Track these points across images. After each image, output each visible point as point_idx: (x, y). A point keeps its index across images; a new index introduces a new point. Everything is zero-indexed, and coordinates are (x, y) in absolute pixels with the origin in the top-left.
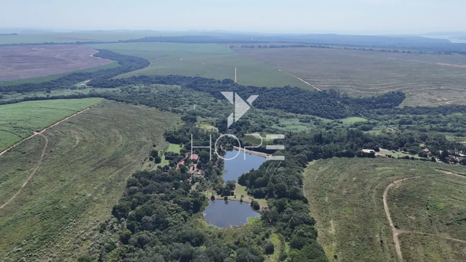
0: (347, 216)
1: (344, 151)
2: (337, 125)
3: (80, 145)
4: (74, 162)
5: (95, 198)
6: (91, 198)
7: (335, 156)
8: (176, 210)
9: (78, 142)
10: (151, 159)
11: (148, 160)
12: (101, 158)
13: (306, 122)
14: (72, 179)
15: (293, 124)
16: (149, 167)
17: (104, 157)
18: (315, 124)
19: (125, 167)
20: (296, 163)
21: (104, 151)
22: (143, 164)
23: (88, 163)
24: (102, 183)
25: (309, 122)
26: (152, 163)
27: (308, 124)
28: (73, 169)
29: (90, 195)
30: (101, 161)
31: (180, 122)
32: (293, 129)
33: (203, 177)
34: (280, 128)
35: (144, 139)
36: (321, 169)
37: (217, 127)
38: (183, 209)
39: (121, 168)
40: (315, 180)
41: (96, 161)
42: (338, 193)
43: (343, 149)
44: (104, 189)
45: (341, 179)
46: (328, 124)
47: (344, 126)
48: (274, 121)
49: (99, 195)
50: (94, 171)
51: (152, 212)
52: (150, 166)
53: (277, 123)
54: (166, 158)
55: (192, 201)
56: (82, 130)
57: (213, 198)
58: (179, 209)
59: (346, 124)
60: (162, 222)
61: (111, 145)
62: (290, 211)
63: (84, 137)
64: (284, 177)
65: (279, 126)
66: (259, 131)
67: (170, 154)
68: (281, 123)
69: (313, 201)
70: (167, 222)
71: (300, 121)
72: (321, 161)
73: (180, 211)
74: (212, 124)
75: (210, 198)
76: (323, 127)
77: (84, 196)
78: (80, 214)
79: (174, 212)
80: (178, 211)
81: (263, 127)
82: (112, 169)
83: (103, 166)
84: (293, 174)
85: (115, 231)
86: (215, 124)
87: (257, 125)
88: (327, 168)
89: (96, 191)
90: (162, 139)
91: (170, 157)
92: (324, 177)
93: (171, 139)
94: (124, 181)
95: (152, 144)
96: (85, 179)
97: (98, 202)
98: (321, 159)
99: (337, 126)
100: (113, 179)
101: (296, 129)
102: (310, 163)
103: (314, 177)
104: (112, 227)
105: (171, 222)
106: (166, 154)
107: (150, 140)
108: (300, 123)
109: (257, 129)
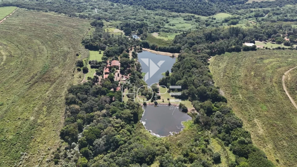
0: (266, 113)
1: (233, 47)
2: (212, 21)
3: (8, 61)
4: (7, 81)
5: (39, 121)
6: (35, 121)
7: (226, 51)
8: (121, 126)
9: (5, 57)
10: (79, 70)
11: (76, 70)
12: (32, 74)
13: (189, 20)
14: (11, 101)
15: (180, 23)
16: (80, 78)
17: (35, 72)
18: (196, 21)
19: (58, 81)
20: (202, 62)
21: (33, 65)
22: (73, 75)
23: (21, 80)
24: (41, 102)
25: (191, 20)
26: (81, 73)
27: (190, 22)
28: (8, 89)
29: (32, 118)
30: (33, 77)
31: (90, 28)
32: (182, 27)
33: (129, 83)
34: (172, 27)
35: (66, 49)
36: (223, 65)
37: (122, 29)
38: (126, 123)
39: (54, 83)
40: (222, 77)
41: (27, 77)
42: (247, 89)
43: (231, 45)
44: (45, 109)
45: (243, 75)
46: (206, 21)
47: (218, 22)
48: (164, 21)
49: (42, 116)
50: (30, 88)
51: (100, 134)
52: (80, 77)
53: (168, 22)
54: (92, 67)
55: (132, 113)
56: (5, 43)
57: (145, 104)
58: (123, 124)
59: (218, 20)
60: (112, 142)
61: (38, 58)
62: (220, 115)
63: (10, 52)
64: (199, 78)
65: (170, 25)
66: (157, 31)
67: (95, 63)
68: (171, 23)
69: (230, 100)
70: (117, 142)
71: (185, 20)
72: (217, 57)
73: (124, 126)
74: (117, 27)
75: (142, 104)
76: (203, 24)
77: (27, 120)
78: (29, 143)
79: (120, 129)
80: (122, 127)
81: (159, 27)
82: (47, 85)
83: (37, 82)
84: (206, 75)
85: (69, 159)
86: (120, 28)
87: (153, 25)
88: (225, 64)
89: (38, 113)
90: (82, 48)
91: (95, 65)
92: (228, 74)
93: (90, 47)
94: (61, 96)
95: (74, 54)
96: (24, 100)
97: (42, 125)
98: (217, 55)
99: (213, 22)
100: (51, 96)
101: (184, 27)
102: (209, 60)
103: (219, 74)
104: (66, 155)
105: (120, 141)
106: (90, 63)
107: (72, 49)
108: (185, 21)
109: (155, 30)
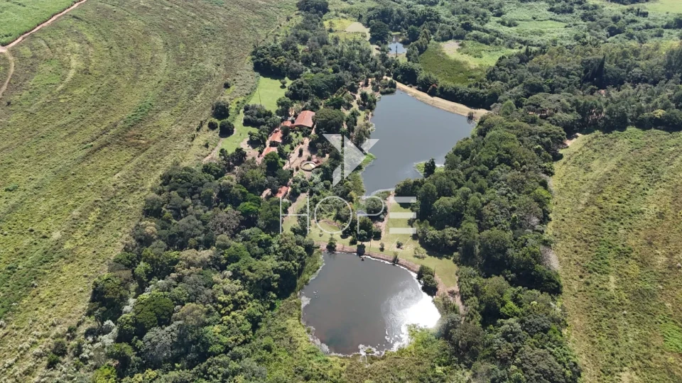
0: (671, 359)
1: (660, 113)
2: (633, 21)
3: (75, 83)
4: (48, 134)
5: (68, 246)
6: (59, 243)
7: (632, 124)
8: (234, 302)
9: (71, 73)
10: (212, 126)
11: (206, 127)
12: (106, 124)
13: (564, 12)
14: (33, 184)
15: (534, 18)
16: (204, 148)
17: (114, 120)
18: (583, 18)
19: (153, 148)
20: (538, 151)
21: (119, 100)
22: (193, 139)
23: (77, 136)
24: (95, 197)
25: (571, 11)
26: (214, 134)
27: (567, 17)
28: (41, 153)
29: (56, 235)
30: (106, 131)
31: (293, 15)
32: (534, 33)
33: (317, 178)
34: (504, 30)
35: (209, 66)
36: (599, 168)
37: (367, 25)
38: (251, 296)
39: (143, 151)
40: (580, 207)
41: (94, 129)
42: (644, 263)
43: (655, 107)
44: (93, 216)
45: (651, 209)
46: (615, 19)
47: (652, 23)
48: (491, 9)
49: (78, 235)
50: (85, 158)
52: (207, 146)
53: (499, 15)
54: (247, 123)
55: (276, 271)
56: (90, 38)
57: (331, 248)
58: (240, 298)
59: (654, 20)
60: (194, 342)
61: (138, 83)
62: (514, 334)
63: (88, 62)
64: (505, 200)
65: (503, 23)
66: (459, 37)
67: (255, 112)
68: (509, 16)
69: (575, 286)
70: (206, 345)
71: (551, 10)
72: (596, 137)
73: (243, 303)
74: (360, 18)
75: (324, 247)
76: (603, 28)
77: (44, 237)
78: (20, 298)
79: (228, 309)
80: (237, 305)
81: (467, 27)
82: (126, 154)
83: (107, 144)
84: (528, 193)
85: (84, 360)
86: (364, 20)
87: (455, 18)
88: (611, 164)
89: (75, 224)
90: (248, 64)
91: (256, 118)
92: (605, 199)
93: (265, 68)
94: (143, 190)
95: (221, 81)
96: (61, 186)
97: (70, 257)
98: (597, 132)
99: (634, 25)
100: (121, 185)
101: (541, 33)
102: (569, 143)
103: (578, 192)
104: (79, 349)
105: (215, 343)
106: (246, 109)
107: (221, 69)
108: (551, 14)
109: (454, 34)
